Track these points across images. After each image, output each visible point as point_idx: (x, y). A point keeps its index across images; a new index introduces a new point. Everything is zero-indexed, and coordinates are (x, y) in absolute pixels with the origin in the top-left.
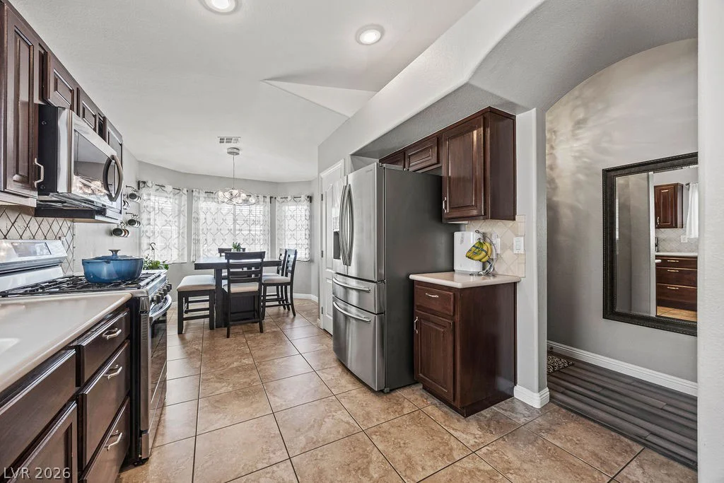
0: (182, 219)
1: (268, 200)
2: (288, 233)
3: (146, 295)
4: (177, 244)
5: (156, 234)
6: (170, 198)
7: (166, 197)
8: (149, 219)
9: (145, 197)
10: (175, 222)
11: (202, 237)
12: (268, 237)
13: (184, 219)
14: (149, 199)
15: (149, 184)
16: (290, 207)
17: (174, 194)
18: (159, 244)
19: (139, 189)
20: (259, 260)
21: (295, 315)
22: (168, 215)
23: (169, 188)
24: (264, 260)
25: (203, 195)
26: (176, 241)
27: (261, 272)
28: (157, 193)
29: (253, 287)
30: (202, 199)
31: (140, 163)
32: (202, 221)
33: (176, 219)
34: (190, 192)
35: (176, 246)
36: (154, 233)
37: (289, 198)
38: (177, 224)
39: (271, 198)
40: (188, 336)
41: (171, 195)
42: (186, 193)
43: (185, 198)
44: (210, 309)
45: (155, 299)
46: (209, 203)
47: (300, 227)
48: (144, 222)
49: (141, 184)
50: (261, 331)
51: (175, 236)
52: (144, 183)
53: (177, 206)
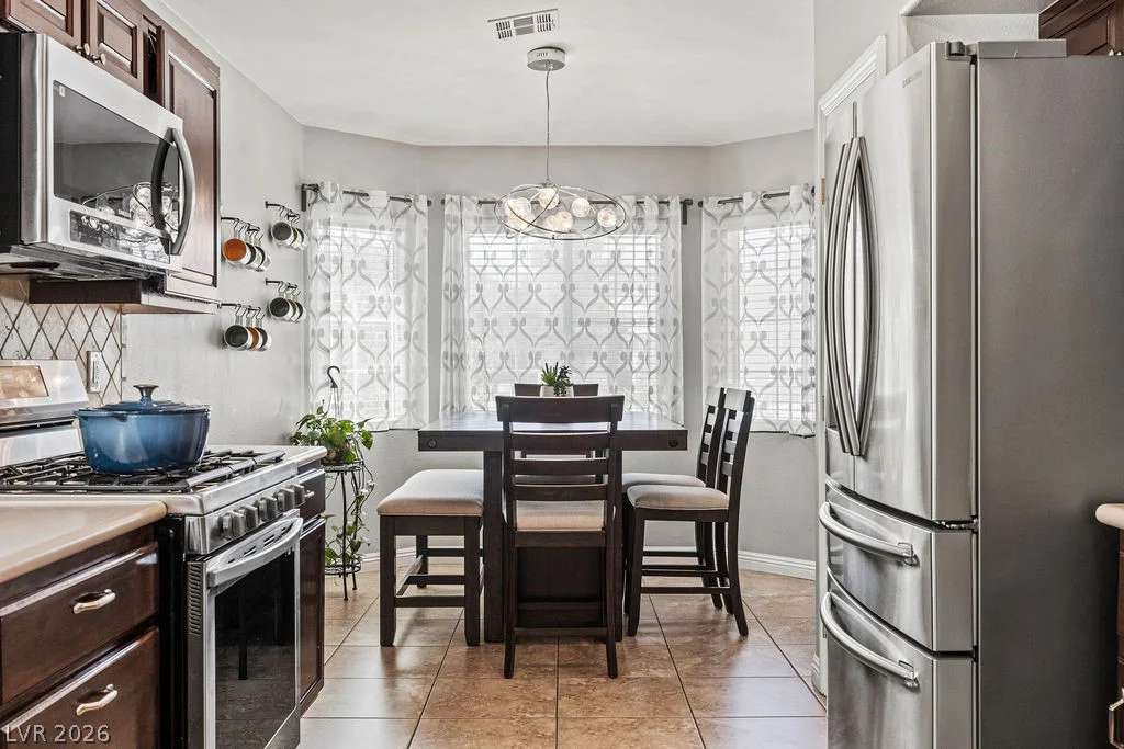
0: (415, 295)
1: (675, 211)
2: (747, 328)
3: (198, 511)
4: (402, 367)
5: (347, 340)
6: (382, 228)
7: (372, 227)
8: (328, 297)
9: (319, 231)
10: (398, 301)
11: (471, 349)
12: (676, 346)
13: (420, 292)
14: (328, 237)
15: (327, 192)
16: (751, 235)
17: (395, 216)
18: (355, 369)
19: (304, 208)
20: (604, 426)
21: (744, 631)
22: (377, 281)
23: (379, 199)
24: (621, 426)
25: (472, 211)
26: (400, 360)
27: (615, 467)
28: (349, 218)
29: (588, 517)
30: (470, 224)
31: (309, 130)
32: (471, 294)
33: (401, 292)
34: (437, 203)
35: (401, 376)
36: (339, 336)
37: (748, 200)
38: (402, 308)
39: (685, 204)
40: (406, 658)
41: (386, 220)
42: (425, 208)
43: (422, 224)
44: (468, 579)
45: (226, 525)
46: (490, 237)
47: (787, 306)
48: (317, 304)
49: (308, 193)
50: (613, 673)
51: (397, 342)
52: (316, 188)
53: (402, 253)
